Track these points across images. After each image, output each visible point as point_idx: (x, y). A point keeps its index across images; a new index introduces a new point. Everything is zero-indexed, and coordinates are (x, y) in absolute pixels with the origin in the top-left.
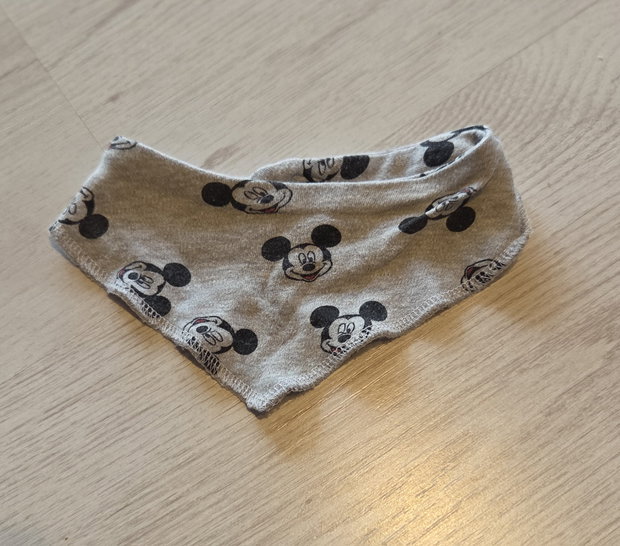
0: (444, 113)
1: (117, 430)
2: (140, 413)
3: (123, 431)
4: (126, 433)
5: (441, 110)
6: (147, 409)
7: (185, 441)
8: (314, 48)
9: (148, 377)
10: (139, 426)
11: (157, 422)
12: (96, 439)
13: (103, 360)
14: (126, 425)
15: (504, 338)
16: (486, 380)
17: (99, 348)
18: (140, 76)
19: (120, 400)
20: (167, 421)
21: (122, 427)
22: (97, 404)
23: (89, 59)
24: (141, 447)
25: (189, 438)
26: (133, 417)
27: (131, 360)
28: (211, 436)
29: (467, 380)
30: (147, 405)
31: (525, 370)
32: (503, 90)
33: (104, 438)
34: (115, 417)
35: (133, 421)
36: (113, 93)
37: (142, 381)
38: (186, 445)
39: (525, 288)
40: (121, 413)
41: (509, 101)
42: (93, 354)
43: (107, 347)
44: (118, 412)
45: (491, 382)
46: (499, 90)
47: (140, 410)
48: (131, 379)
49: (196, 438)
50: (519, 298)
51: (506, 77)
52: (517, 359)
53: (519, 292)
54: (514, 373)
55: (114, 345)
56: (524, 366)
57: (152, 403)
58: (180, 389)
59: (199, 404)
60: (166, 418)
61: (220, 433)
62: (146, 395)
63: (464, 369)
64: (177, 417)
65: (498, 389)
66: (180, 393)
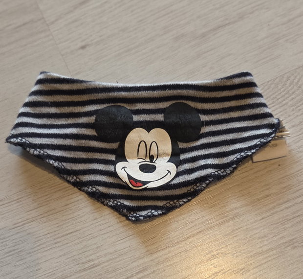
0: (273, 86)
1: (52, 242)
2: (67, 235)
3: (56, 243)
5: (271, 84)
6: (72, 233)
7: (91, 255)
8: (203, 35)
9: (76, 214)
10: (66, 242)
11: (76, 241)
12: (40, 245)
13: (51, 200)
14: (58, 240)
15: (287, 226)
16: (272, 249)
17: (50, 192)
18: (100, 36)
19: (57, 225)
21: (56, 241)
22: (44, 224)
23: (73, 22)
24: (65, 255)
25: (92, 254)
26: (63, 236)
27: (68, 202)
28: (105, 255)
29: (261, 247)
31: (296, 247)
33: (44, 246)
34: (53, 234)
36: (83, 44)
37: (72, 215)
38: (91, 258)
40: (56, 233)
42: (46, 195)
43: (55, 192)
44: (55, 231)
45: (275, 251)
47: (67, 232)
48: (65, 214)
49: (98, 255)
52: (292, 240)
54: (289, 248)
55: (60, 192)
56: (295, 244)
57: (75, 229)
58: (93, 224)
59: (102, 234)
60: (82, 239)
61: (111, 254)
62: (72, 224)
63: (260, 240)
64: (88, 240)
65: (278, 255)
66: (92, 226)
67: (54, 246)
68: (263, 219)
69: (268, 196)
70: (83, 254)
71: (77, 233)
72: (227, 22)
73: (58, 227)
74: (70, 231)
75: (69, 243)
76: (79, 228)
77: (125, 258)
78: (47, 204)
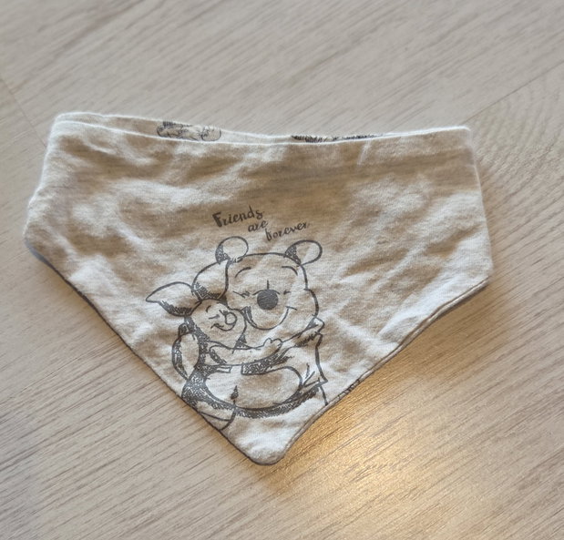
3: (79, 488)
4: (83, 490)
6: (105, 465)
9: (108, 431)
10: (96, 483)
11: (115, 480)
12: (51, 495)
13: (60, 411)
14: (83, 482)
15: (480, 404)
16: (459, 449)
17: (57, 397)
18: (109, 103)
19: (77, 456)
20: (125, 480)
21: (78, 484)
22: (53, 457)
25: (146, 499)
26: (90, 473)
27: (92, 411)
28: (171, 497)
29: (440, 447)
30: (105, 461)
31: (499, 439)
32: (489, 136)
33: (59, 495)
34: (71, 472)
35: (91, 477)
37: (101, 435)
39: (504, 351)
40: (78, 469)
41: (495, 148)
42: (51, 404)
43: (65, 396)
44: (75, 467)
46: (485, 135)
47: (97, 466)
48: (89, 433)
49: (157, 498)
50: (496, 361)
51: (492, 122)
52: (493, 427)
53: (498, 354)
54: (488, 442)
55: (74, 395)
56: (498, 435)
57: (111, 458)
58: (141, 445)
59: (160, 462)
60: (124, 475)
61: (179, 494)
62: (104, 450)
63: (437, 435)
64: (136, 475)
65: (470, 458)
66: (140, 449)
67: (77, 493)
68: (437, 397)
69: (440, 355)
70: (130, 501)
71: (114, 465)
72: (333, 51)
73: (79, 458)
74: (102, 464)
75: (103, 484)
76: (116, 455)
77: (205, 498)
78: (54, 420)
